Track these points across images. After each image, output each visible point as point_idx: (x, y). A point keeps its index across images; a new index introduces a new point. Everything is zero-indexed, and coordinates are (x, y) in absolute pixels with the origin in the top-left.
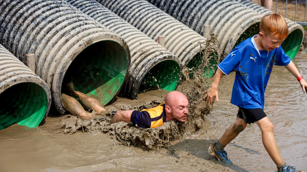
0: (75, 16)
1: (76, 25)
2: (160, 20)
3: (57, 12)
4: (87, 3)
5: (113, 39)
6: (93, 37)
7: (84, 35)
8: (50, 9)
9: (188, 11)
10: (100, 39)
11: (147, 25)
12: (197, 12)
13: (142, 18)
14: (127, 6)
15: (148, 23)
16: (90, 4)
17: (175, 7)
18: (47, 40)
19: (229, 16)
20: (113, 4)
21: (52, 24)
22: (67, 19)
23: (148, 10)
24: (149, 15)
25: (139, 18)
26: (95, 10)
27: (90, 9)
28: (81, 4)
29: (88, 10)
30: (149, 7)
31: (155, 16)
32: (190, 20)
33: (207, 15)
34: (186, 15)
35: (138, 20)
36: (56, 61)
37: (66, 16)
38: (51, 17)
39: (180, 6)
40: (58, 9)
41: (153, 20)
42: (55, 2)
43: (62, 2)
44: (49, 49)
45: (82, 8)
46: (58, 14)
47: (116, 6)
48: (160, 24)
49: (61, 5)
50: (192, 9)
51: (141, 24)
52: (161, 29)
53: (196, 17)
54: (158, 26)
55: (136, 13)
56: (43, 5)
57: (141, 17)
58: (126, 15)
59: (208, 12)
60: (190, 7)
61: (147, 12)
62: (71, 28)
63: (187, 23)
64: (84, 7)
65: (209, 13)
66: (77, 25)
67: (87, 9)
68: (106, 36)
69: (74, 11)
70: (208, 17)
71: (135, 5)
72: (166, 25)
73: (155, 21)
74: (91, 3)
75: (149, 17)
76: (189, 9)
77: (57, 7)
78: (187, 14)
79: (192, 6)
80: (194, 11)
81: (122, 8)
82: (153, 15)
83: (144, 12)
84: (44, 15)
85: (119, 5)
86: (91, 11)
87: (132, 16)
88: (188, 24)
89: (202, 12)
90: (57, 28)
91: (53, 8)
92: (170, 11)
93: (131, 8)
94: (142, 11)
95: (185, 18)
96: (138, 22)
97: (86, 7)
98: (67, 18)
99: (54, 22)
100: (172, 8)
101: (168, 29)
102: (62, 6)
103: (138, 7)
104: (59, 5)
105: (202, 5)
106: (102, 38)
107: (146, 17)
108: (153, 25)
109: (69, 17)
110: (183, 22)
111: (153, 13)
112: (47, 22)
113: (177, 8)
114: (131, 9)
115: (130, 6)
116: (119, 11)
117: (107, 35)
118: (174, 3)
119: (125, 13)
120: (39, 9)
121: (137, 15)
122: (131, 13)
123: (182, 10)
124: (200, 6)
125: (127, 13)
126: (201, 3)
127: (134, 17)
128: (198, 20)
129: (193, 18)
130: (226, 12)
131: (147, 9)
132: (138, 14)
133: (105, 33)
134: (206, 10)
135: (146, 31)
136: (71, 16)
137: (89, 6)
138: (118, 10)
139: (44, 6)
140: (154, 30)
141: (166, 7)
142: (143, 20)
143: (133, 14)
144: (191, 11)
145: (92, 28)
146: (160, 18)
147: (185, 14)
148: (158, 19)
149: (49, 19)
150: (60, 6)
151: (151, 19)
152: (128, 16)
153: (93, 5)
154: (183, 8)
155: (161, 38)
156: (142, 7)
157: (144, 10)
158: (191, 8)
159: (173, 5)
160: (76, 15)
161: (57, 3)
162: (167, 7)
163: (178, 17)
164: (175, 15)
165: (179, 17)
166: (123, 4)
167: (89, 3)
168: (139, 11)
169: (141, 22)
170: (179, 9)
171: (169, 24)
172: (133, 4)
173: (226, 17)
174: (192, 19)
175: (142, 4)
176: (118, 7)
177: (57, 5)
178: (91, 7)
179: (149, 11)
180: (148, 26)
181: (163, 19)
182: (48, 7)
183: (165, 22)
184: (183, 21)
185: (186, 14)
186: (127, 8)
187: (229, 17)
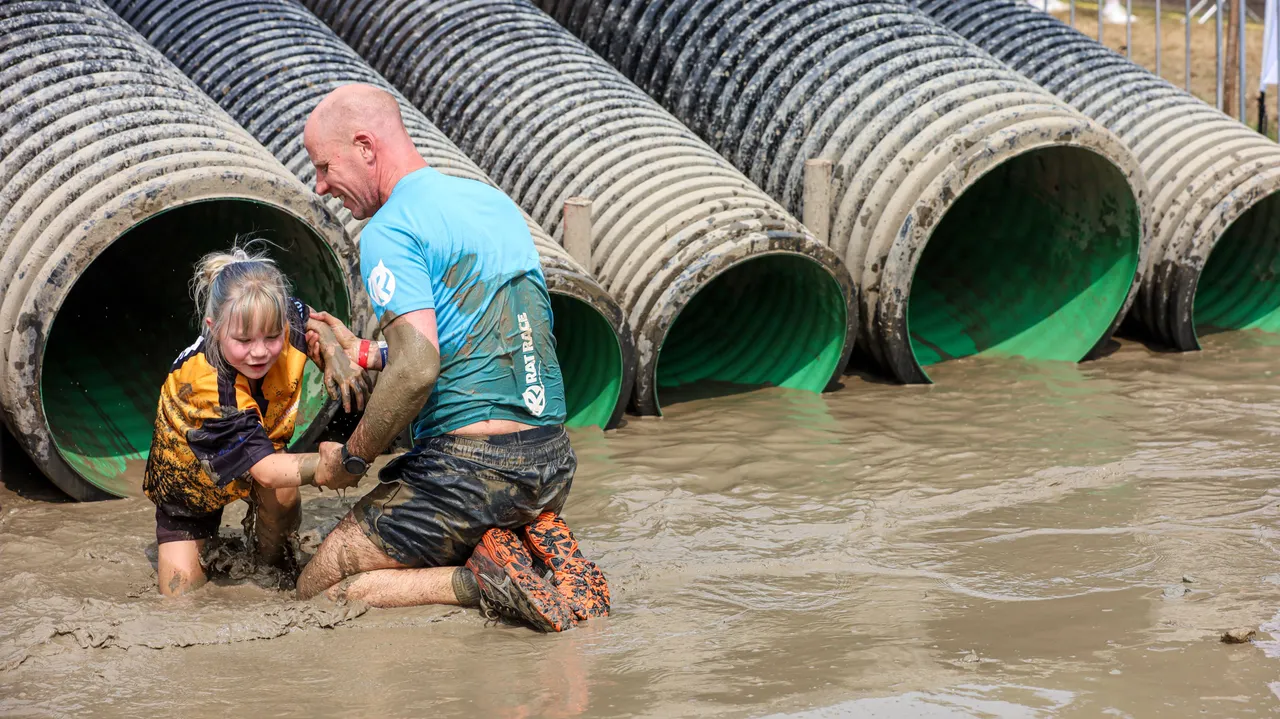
0: (139, 106)
1: (122, 138)
2: (609, 134)
3: (78, 89)
4: (301, 64)
5: (260, 196)
6: (164, 186)
7: (136, 178)
8: (60, 79)
9: (766, 101)
10: (199, 194)
11: (550, 157)
12: (800, 106)
13: (541, 127)
14: (494, 77)
15: (558, 150)
16: (312, 67)
17: (724, 81)
18: (13, 196)
19: (915, 120)
20: (446, 68)
21: (43, 135)
22: (105, 116)
23: (574, 93)
24: (570, 116)
25: (528, 126)
26: (319, 91)
27: (304, 87)
28: (272, 67)
29: (295, 90)
30: (585, 80)
31: (592, 120)
32: (771, 142)
33: (835, 115)
34: (757, 119)
35: (522, 135)
36: (22, 276)
37: (103, 106)
38: (47, 111)
39: (743, 79)
40: (84, 80)
41: (582, 132)
42: (92, 54)
43: (121, 54)
44: (12, 230)
45: (273, 83)
46: (75, 99)
47: (455, 78)
48: (604, 152)
49: (110, 66)
50: (787, 90)
51: (529, 152)
52: (602, 171)
53: (794, 125)
54: (592, 159)
55: (525, 105)
56: (38, 63)
57: (536, 121)
58: (485, 114)
59: (839, 104)
60: (777, 85)
61: (564, 104)
62: (101, 149)
63: (759, 151)
64: (280, 78)
65: (841, 108)
66: (127, 140)
67: (289, 86)
68: (227, 180)
69: (147, 89)
70: (836, 123)
71: (527, 72)
72: (625, 157)
73: (586, 137)
74: (323, 61)
75: (571, 123)
76: (772, 90)
77: (87, 72)
78: (762, 112)
79: (783, 79)
80: (790, 102)
81: (473, 87)
82: (585, 115)
83: (551, 104)
84: (26, 102)
85: (468, 74)
86: (303, 93)
87: (506, 120)
88: (764, 157)
89: (816, 102)
90: (52, 153)
91: (70, 75)
92: (704, 104)
93: (508, 84)
94: (546, 99)
95: (754, 132)
96: (522, 145)
97: (292, 78)
98: (103, 113)
99: (50, 130)
100: (709, 89)
101: (626, 172)
102: (114, 69)
103: (537, 82)
104: (99, 65)
105: (827, 72)
106: (206, 190)
107: (555, 121)
108: (576, 154)
109: (116, 108)
110: (748, 147)
111: (586, 108)
112: (28, 128)
113: (730, 88)
114: (507, 92)
115: (508, 80)
116: (461, 97)
117: (230, 177)
118: (722, 65)
119: (482, 106)
120: (18, 78)
121: (523, 114)
122: (504, 104)
123: (747, 96)
124: (815, 78)
125: (490, 105)
126: (823, 64)
127: (512, 124)
128: (798, 141)
129: (783, 129)
130: (911, 102)
131: (568, 89)
132: (531, 108)
133: (221, 170)
134: (836, 94)
135: (544, 181)
136: (122, 107)
137: (305, 74)
138: (459, 93)
139: (40, 69)
140: (572, 176)
141: (690, 85)
142: (542, 135)
143: (508, 109)
144: (779, 100)
145: (187, 150)
146: (610, 126)
147: (756, 111)
148: (599, 131)
149: (39, 117)
150: (105, 67)
151: (575, 129)
152: (489, 118)
153: (322, 71)
154: (751, 88)
155: (573, 209)
156: (552, 82)
157: (556, 94)
158: (781, 85)
159: (717, 73)
160: (146, 104)
161: (97, 57)
162: (694, 85)
163: (729, 127)
164: (719, 117)
165: (734, 127)
166: (484, 69)
167: (313, 62)
168: (538, 96)
169: (532, 144)
170: (737, 94)
171: (642, 150)
172: (521, 68)
173: (906, 125)
174: (778, 133)
175: (558, 68)
176: (461, 84)
177: (89, 66)
178: (307, 80)
179: (578, 98)
180: (556, 162)
181: (622, 130)
182: (52, 74)
183: (625, 141)
184: (747, 142)
185: (759, 115)
186: (494, 85)
187: (918, 124)
